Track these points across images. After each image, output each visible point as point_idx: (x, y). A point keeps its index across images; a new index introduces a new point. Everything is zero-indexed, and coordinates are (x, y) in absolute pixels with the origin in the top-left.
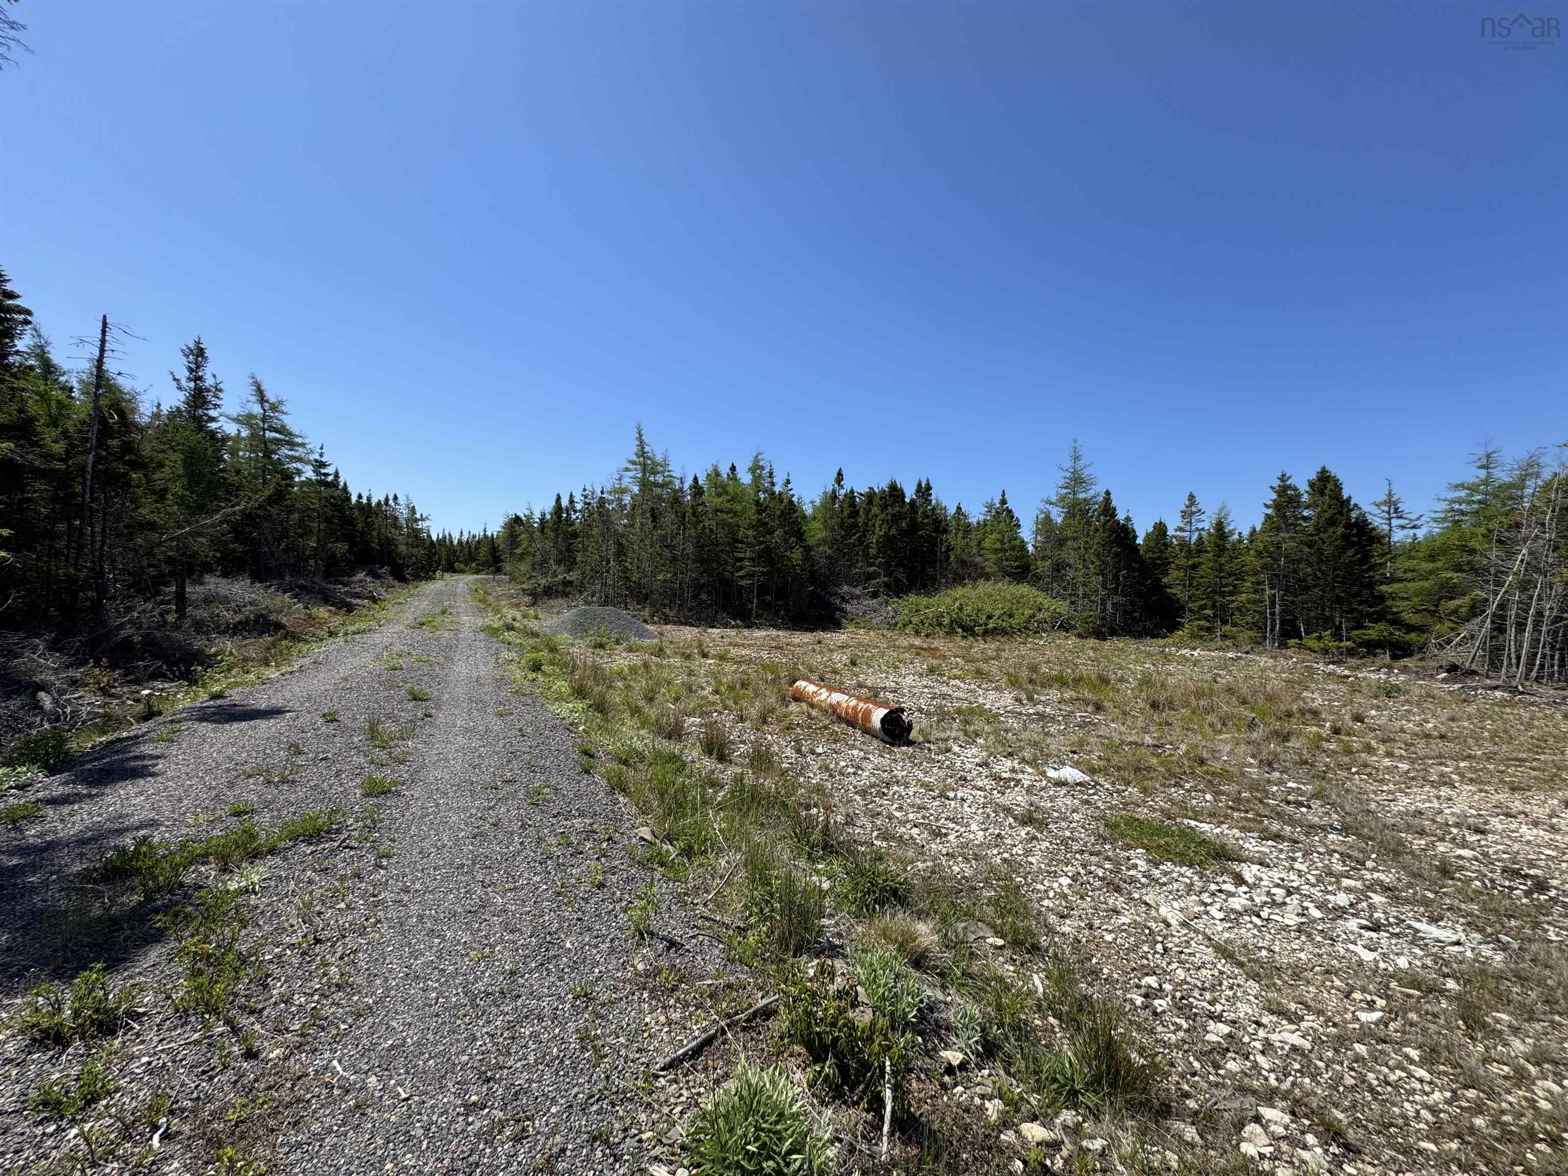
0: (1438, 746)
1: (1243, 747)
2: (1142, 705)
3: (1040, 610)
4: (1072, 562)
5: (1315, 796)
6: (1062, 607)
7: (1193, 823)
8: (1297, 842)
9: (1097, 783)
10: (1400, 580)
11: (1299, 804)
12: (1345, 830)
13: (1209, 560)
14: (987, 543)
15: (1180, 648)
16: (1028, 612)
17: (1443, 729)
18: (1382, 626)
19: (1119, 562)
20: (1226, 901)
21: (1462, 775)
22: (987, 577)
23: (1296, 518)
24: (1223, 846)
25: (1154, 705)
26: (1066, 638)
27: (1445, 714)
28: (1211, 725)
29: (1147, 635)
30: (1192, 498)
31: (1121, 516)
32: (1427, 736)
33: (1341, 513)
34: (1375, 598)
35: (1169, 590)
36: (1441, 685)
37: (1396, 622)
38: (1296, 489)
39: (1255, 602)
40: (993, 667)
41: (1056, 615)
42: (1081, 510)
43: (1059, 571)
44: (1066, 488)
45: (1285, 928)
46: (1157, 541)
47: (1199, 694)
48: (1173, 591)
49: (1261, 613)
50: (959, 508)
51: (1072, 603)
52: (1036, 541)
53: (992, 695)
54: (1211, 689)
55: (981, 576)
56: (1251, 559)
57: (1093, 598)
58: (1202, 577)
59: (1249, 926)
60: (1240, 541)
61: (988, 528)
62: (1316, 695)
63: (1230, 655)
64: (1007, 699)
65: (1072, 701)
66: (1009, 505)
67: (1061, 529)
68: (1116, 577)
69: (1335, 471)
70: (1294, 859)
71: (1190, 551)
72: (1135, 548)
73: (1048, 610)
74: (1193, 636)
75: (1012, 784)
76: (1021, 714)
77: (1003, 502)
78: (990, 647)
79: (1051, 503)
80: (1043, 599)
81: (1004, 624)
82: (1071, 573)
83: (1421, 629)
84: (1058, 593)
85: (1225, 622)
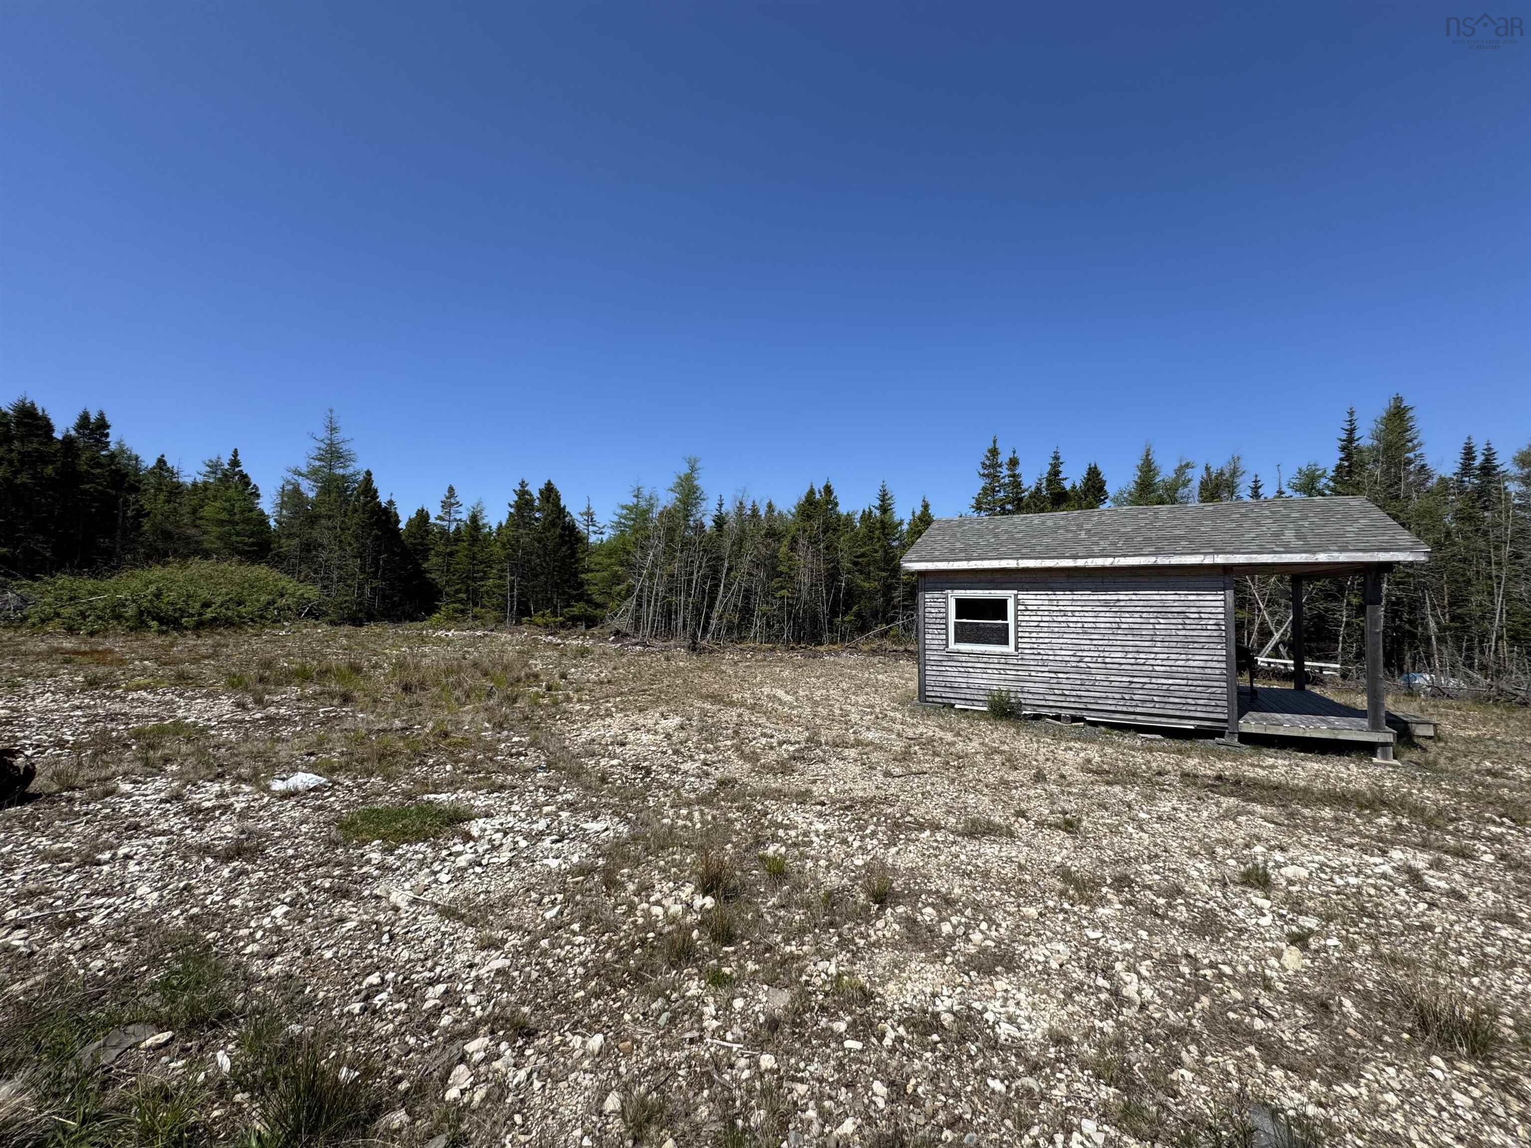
0: (608, 689)
1: (482, 715)
2: (394, 690)
3: (282, 595)
4: (325, 542)
5: (531, 745)
6: (312, 592)
7: (432, 796)
8: (515, 788)
9: (335, 783)
10: (592, 571)
11: (519, 754)
12: (549, 767)
13: (464, 548)
14: (208, 511)
15: (437, 630)
16: (264, 598)
17: (610, 676)
18: (582, 604)
19: (380, 545)
20: (454, 862)
21: (616, 707)
22: (206, 555)
23: (531, 519)
24: (456, 811)
25: (407, 688)
26: (315, 626)
27: (611, 665)
28: (457, 699)
29: (406, 619)
30: (451, 490)
31: (383, 499)
32: (602, 683)
33: (558, 518)
34: (579, 583)
35: (428, 575)
36: (611, 646)
37: (590, 602)
38: (531, 495)
39: (499, 586)
40: (207, 668)
41: (303, 601)
42: (337, 487)
43: (309, 551)
44: (320, 460)
45: (500, 867)
46: (419, 527)
47: (448, 672)
48: (433, 576)
49: (504, 596)
50: (161, 462)
51: (325, 587)
52: (281, 515)
53: (200, 704)
54: (459, 666)
55: (195, 552)
56: (497, 549)
57: (349, 582)
58: (458, 564)
59: (472, 877)
60: (490, 534)
61: (209, 493)
62: (538, 662)
63: (479, 633)
64: (225, 705)
65: (315, 696)
66: (245, 468)
67: (314, 505)
68: (376, 561)
69: (558, 486)
70: (511, 803)
71: (448, 539)
72: (396, 532)
73: (292, 595)
74: (449, 618)
75: (217, 813)
76: (242, 721)
77: (235, 463)
78: (205, 643)
79: (300, 474)
80: (287, 583)
81: (230, 613)
82: (324, 555)
83: (602, 606)
84: (306, 576)
85: (476, 604)
